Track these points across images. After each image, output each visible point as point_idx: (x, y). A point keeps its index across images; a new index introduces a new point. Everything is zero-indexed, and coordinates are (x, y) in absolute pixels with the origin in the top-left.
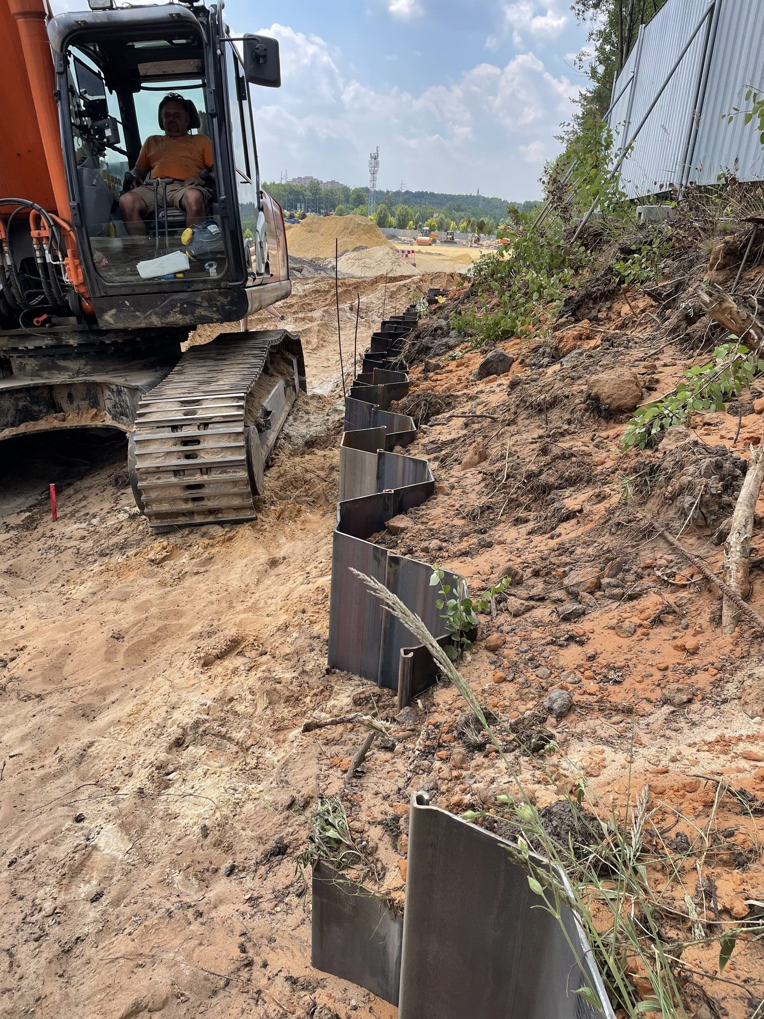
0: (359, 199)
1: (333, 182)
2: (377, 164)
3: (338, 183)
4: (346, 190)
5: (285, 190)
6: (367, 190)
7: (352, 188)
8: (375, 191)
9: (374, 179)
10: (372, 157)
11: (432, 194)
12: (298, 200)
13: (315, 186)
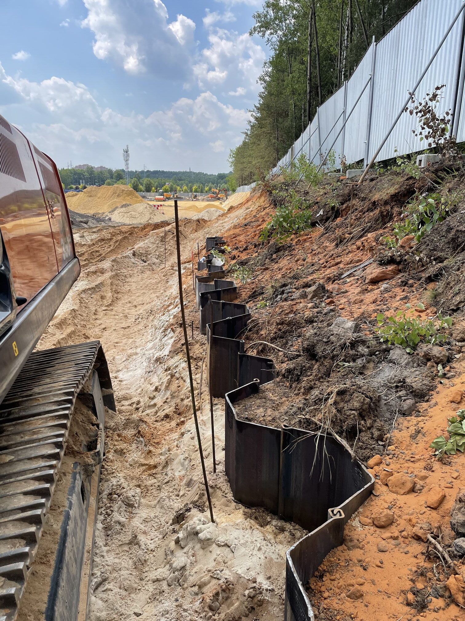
0: (119, 176)
1: (101, 167)
2: (128, 156)
3: (105, 168)
4: (110, 171)
5: (71, 173)
6: (123, 171)
7: (114, 170)
8: (128, 171)
9: (127, 164)
10: (124, 151)
11: (163, 172)
12: (81, 179)
13: (90, 170)
